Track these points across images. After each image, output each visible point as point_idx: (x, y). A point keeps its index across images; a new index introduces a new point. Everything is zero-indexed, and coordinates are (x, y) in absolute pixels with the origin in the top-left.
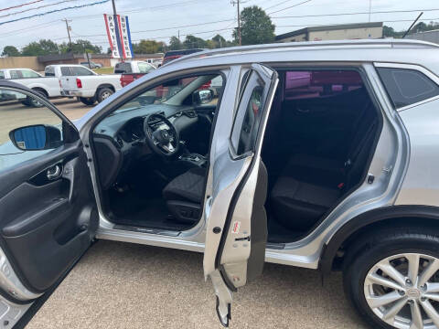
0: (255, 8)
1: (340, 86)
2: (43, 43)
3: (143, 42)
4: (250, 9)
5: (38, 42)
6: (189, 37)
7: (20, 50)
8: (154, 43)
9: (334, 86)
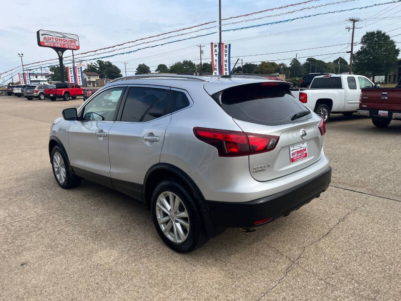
0: (379, 33)
1: (387, 112)
2: (186, 63)
3: (263, 63)
4: (373, 34)
5: (182, 62)
6: (309, 59)
7: (168, 67)
8: (273, 64)
9: (380, 111)
